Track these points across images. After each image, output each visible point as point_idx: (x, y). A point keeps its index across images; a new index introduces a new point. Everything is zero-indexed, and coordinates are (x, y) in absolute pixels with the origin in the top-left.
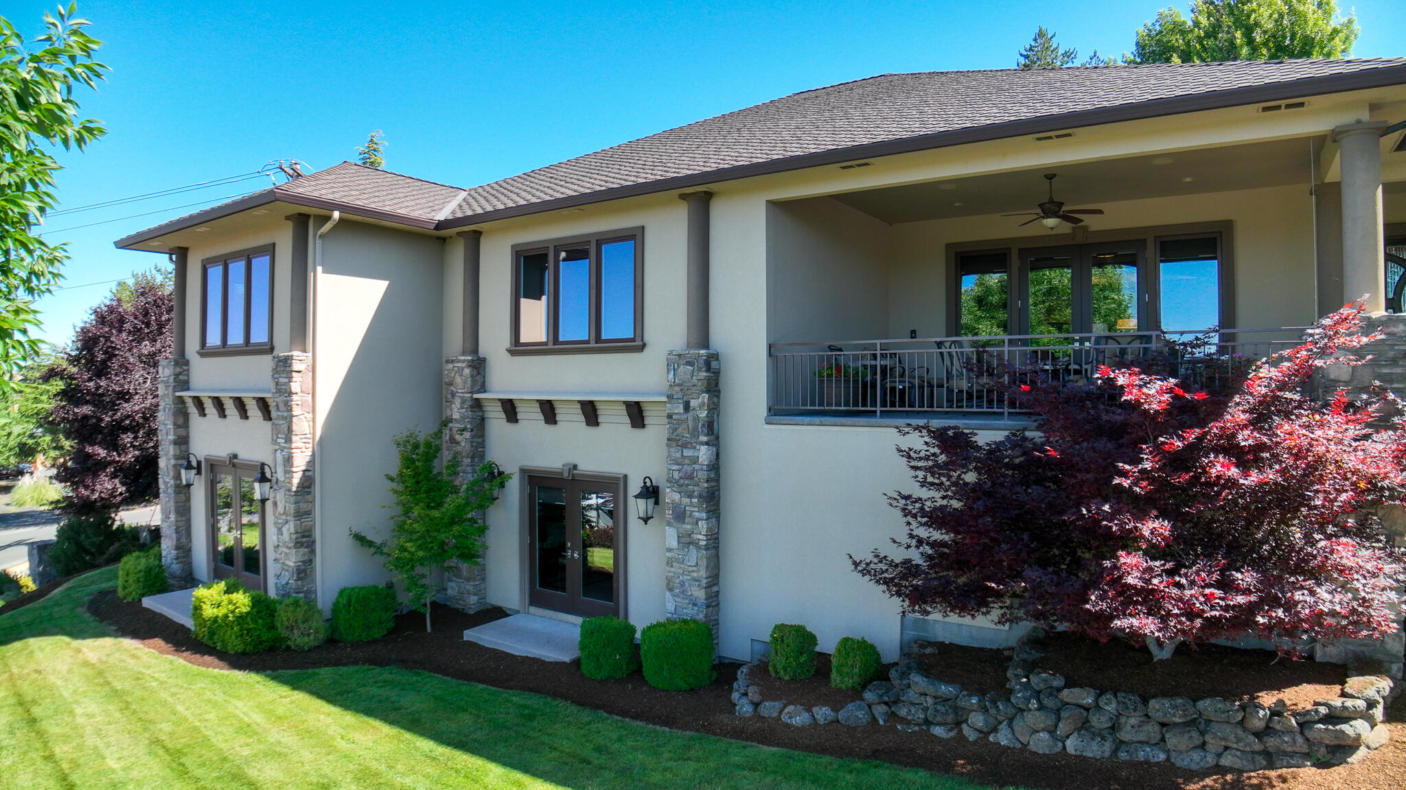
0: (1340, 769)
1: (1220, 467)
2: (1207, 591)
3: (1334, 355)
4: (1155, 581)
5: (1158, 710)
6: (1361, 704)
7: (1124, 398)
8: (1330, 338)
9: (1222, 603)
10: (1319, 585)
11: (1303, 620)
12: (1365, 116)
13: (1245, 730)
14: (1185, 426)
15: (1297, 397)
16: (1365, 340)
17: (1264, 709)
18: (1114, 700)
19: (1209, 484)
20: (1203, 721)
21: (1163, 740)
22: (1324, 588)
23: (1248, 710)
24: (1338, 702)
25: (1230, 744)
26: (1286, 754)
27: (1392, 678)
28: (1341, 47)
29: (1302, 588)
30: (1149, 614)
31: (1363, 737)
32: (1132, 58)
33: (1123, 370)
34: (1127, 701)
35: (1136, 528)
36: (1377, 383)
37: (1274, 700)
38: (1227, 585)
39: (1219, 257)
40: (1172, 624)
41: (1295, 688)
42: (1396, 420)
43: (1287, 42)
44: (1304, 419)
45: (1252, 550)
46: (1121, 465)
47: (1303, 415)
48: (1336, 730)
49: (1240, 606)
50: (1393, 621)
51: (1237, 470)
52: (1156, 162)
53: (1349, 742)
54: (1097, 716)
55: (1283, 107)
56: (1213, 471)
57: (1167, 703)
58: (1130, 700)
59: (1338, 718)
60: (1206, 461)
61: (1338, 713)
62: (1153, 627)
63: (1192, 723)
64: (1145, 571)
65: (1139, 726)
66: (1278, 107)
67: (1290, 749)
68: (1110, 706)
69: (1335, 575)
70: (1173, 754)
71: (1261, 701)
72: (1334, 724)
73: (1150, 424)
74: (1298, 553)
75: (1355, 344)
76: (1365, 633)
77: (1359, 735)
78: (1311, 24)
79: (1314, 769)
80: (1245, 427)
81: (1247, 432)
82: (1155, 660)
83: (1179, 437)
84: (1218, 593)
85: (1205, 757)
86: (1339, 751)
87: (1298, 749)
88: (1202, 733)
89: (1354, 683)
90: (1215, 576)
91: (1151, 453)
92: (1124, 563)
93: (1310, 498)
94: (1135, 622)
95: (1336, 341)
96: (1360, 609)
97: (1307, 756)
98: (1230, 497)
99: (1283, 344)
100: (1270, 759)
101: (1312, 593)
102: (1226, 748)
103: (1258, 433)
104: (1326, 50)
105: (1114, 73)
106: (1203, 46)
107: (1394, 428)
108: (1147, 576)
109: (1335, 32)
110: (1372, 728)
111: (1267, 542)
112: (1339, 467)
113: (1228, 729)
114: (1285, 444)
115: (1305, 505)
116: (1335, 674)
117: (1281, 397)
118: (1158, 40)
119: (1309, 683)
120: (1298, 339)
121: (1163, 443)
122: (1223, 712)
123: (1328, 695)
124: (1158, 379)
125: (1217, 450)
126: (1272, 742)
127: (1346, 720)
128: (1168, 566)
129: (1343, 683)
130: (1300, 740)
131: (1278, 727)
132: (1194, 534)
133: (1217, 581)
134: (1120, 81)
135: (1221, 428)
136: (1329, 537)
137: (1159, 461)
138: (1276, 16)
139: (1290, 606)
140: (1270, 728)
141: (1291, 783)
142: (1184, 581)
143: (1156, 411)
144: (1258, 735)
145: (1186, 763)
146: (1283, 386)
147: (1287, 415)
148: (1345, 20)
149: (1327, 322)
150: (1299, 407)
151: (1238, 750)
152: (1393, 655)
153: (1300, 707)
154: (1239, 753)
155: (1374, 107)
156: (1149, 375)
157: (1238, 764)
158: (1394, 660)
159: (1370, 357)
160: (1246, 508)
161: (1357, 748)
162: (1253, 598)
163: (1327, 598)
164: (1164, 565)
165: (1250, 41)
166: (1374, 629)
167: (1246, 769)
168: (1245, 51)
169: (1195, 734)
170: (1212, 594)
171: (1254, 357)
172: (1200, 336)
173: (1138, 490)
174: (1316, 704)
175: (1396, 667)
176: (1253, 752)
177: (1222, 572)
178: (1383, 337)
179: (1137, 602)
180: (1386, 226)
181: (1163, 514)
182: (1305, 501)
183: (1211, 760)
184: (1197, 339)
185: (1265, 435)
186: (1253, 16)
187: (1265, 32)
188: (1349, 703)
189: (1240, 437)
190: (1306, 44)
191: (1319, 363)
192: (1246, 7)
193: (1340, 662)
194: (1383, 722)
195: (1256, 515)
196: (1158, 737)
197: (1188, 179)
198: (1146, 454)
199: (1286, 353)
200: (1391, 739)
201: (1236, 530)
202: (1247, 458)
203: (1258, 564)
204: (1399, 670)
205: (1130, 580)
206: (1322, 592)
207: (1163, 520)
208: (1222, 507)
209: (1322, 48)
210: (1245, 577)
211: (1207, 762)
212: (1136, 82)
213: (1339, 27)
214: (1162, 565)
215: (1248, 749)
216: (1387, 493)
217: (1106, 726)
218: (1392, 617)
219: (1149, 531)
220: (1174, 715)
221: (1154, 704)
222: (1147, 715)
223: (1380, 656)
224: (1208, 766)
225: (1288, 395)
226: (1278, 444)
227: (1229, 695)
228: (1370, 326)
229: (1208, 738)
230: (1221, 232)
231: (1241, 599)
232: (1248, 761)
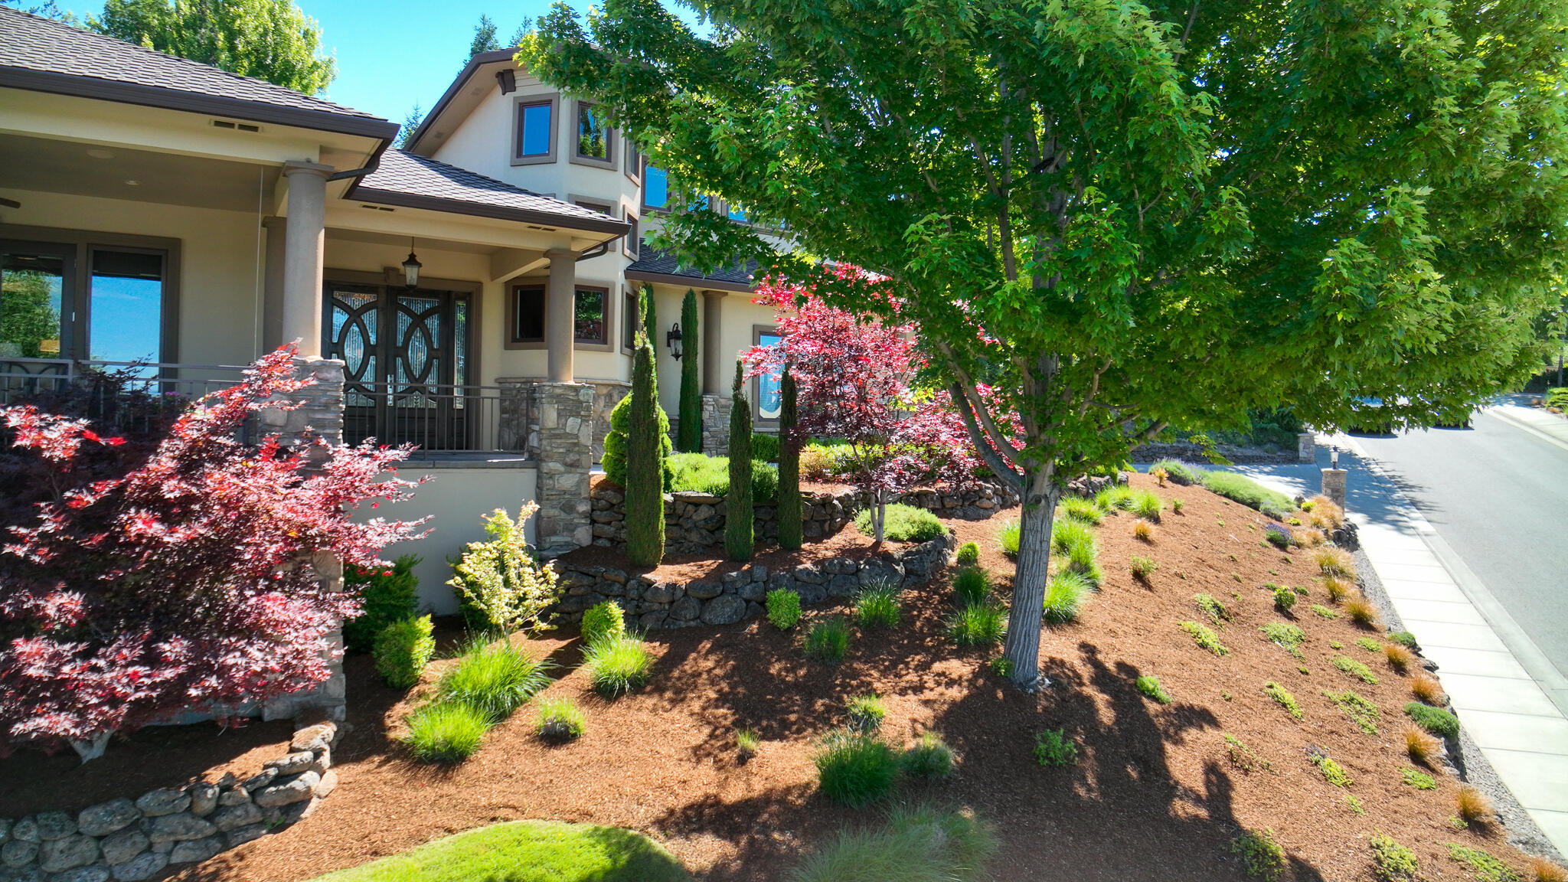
0: (295, 828)
1: (141, 524)
2: (130, 670)
3: (270, 399)
4: (66, 669)
5: (91, 823)
6: (308, 755)
7: (18, 443)
8: (265, 381)
9: (148, 681)
10: (251, 644)
11: (238, 684)
12: (315, 157)
13: (194, 816)
14: (101, 476)
15: (230, 442)
16: (298, 384)
17: (212, 787)
18: (33, 826)
19: (129, 545)
20: (146, 820)
21: (101, 856)
22: (255, 647)
23: (195, 793)
24: (285, 760)
25: (179, 837)
26: (240, 829)
27: (336, 722)
28: (318, 83)
29: (235, 649)
30: (61, 710)
31: (313, 789)
32: (98, 22)
33: (17, 408)
34: (50, 822)
35: (37, 606)
36: (310, 428)
37: (223, 774)
38: (153, 660)
39: (163, 277)
40: (92, 717)
41: (244, 755)
42: (327, 466)
43: (269, 61)
44: (238, 466)
45: (184, 615)
46: (13, 528)
47: (236, 463)
48: (287, 790)
49: (167, 681)
50: (326, 668)
51: (161, 527)
52: (92, 153)
53: (300, 798)
54: (13, 852)
55: (236, 126)
56: (133, 529)
57: (100, 811)
58: (54, 819)
59: (288, 776)
60: (126, 518)
61: (287, 771)
62: (67, 725)
63: (133, 827)
64: (51, 659)
65: (70, 849)
66: (231, 125)
67: (244, 823)
68: (29, 834)
69: (269, 631)
70: (116, 869)
71: (209, 779)
72: (285, 783)
73: (55, 476)
74: (233, 611)
75: (288, 388)
76: (302, 684)
77: (309, 788)
78: (294, 49)
79: (270, 836)
80: (171, 476)
81: (173, 482)
82: (85, 761)
83: (90, 491)
84: (142, 670)
85: (154, 860)
86: (293, 808)
87: (251, 820)
88: (147, 834)
89: (301, 736)
90: (139, 651)
91: (52, 511)
92: (22, 653)
93: (241, 553)
94: (43, 722)
95: (270, 384)
96: (294, 662)
97: (261, 824)
98: (155, 558)
99: (220, 383)
100: (225, 839)
101: (244, 654)
102: (177, 843)
103: (187, 482)
104: (305, 82)
105: (52, 30)
106: (180, 36)
107: (325, 473)
108: (54, 664)
109: (315, 66)
110: (321, 776)
111: (201, 604)
112: (271, 517)
113: (175, 821)
114: (214, 495)
115: (238, 560)
116: (282, 731)
117: (215, 442)
118: (132, 12)
119: (258, 746)
120: (235, 380)
121: (70, 499)
122: (168, 803)
123: (274, 754)
124: (65, 420)
125: (139, 505)
126: (224, 821)
127: (295, 776)
128: (80, 647)
129: (290, 738)
130: (252, 809)
131: (229, 803)
132: (115, 605)
133: (141, 657)
134: (55, 43)
135: (145, 479)
136: (259, 593)
137: (63, 521)
138: (261, 30)
139: (223, 671)
140: (221, 806)
141: (249, 858)
142: (102, 663)
143: (62, 460)
144: (209, 817)
145: (132, 875)
146: (215, 430)
147: (220, 462)
148: (327, 58)
149: (262, 363)
150: (232, 453)
151: (189, 841)
152: (335, 699)
153: (250, 775)
154: (190, 844)
155: (324, 150)
156: (54, 414)
157: (191, 856)
158: (337, 703)
159: (303, 402)
160: (174, 567)
161: (309, 801)
162: (181, 670)
163: (258, 657)
164: (75, 647)
165: (232, 48)
166: (309, 679)
167: (200, 858)
168: (224, 56)
169: (139, 838)
170: (135, 673)
171: (189, 397)
172: (122, 368)
173: (37, 559)
174: (266, 767)
175: (340, 711)
176: (207, 838)
177: (147, 645)
178: (315, 382)
179: (45, 699)
180: (327, 270)
181: (72, 586)
182: (236, 556)
183: (160, 862)
184: (119, 372)
185: (194, 485)
186: (238, 22)
187: (248, 43)
188: (297, 757)
189: (165, 488)
190: (286, 69)
191: (253, 406)
192: (232, 10)
193: (287, 717)
194: (330, 767)
195: (186, 575)
196: (95, 854)
197: (132, 183)
198: (46, 513)
199: (218, 393)
200: (339, 783)
201: (165, 595)
202: (173, 513)
203: (190, 631)
204: (342, 711)
205: (32, 672)
206: (253, 651)
207: (74, 593)
208: (146, 571)
209: (301, 79)
210: (174, 648)
211: (156, 865)
212: (75, 50)
213: (319, 62)
214: (72, 648)
215: (200, 836)
216: (318, 540)
217: (26, 861)
218: (324, 664)
219: (55, 609)
220: (111, 823)
221: (85, 817)
222: (78, 833)
223: (324, 702)
224: (158, 869)
225: (222, 440)
226: (207, 494)
227: (171, 782)
228: (304, 369)
229: (154, 838)
230: (167, 251)
231: (169, 674)
232: (202, 849)
